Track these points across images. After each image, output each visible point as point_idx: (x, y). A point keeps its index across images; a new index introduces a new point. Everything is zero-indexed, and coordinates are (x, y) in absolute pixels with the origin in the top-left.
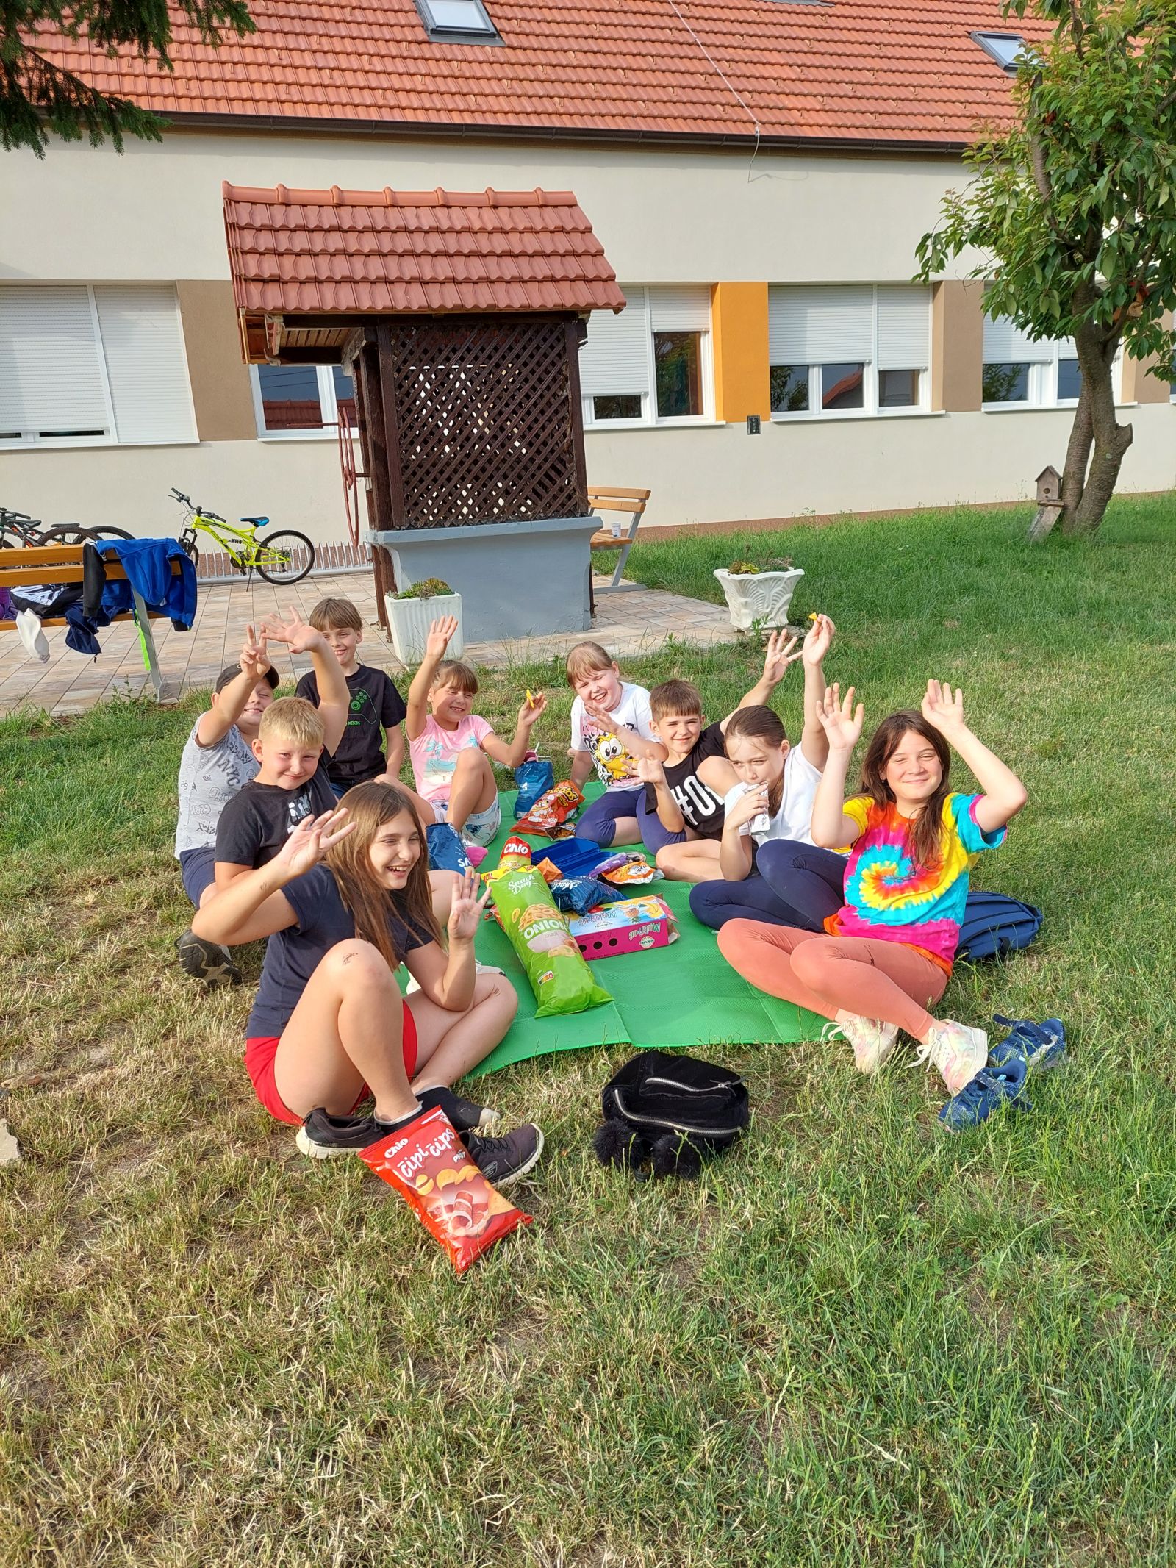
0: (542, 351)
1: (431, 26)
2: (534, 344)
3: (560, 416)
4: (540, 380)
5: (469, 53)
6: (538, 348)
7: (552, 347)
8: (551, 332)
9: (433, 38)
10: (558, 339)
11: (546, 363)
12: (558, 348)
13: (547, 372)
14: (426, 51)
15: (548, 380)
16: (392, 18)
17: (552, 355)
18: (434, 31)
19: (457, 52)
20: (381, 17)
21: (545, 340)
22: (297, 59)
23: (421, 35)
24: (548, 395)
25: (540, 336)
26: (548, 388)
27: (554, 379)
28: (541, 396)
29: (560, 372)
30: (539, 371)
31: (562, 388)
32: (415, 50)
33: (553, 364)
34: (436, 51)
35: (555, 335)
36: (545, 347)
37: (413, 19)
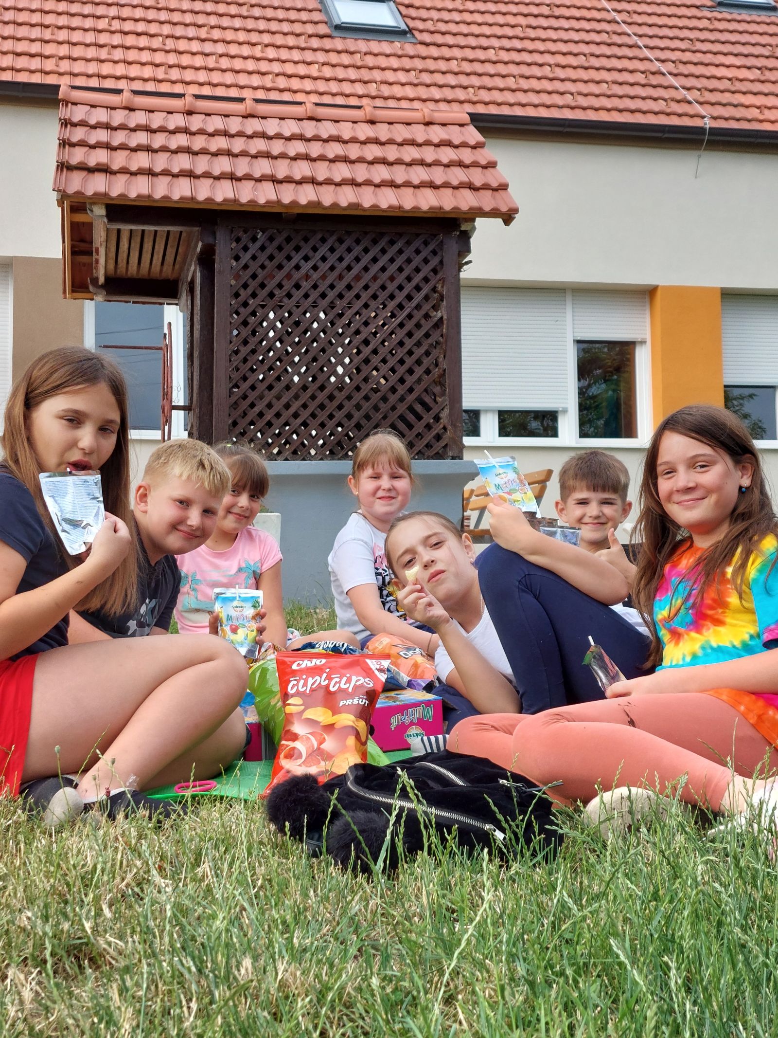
0: (413, 265)
1: (337, 22)
2: (404, 257)
3: (431, 340)
4: (409, 298)
5: (375, 46)
6: (409, 261)
7: (426, 261)
8: (426, 243)
9: (335, 34)
10: (434, 253)
11: (417, 279)
12: (434, 262)
13: (418, 288)
14: (327, 44)
15: (418, 297)
16: (293, 15)
17: (426, 270)
18: (338, 28)
19: (362, 46)
20: (281, 14)
21: (418, 252)
22: (182, 45)
23: (323, 29)
24: (418, 315)
25: (413, 247)
26: (418, 307)
27: (427, 298)
28: (410, 316)
29: (434, 290)
30: (408, 288)
31: (435, 308)
32: (315, 43)
33: (426, 280)
34: (339, 44)
35: (431, 247)
36: (417, 260)
37: (316, 16)
